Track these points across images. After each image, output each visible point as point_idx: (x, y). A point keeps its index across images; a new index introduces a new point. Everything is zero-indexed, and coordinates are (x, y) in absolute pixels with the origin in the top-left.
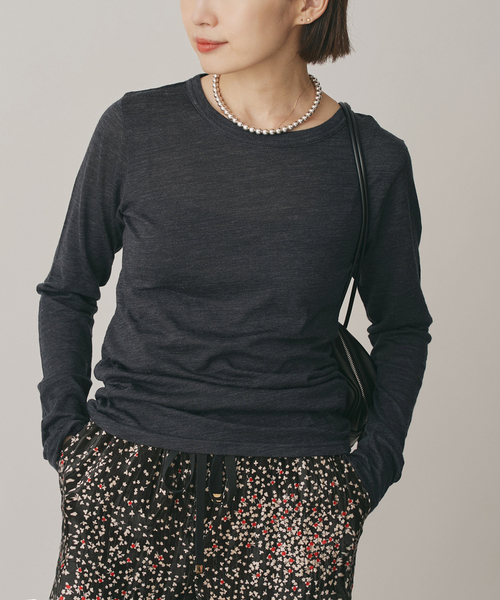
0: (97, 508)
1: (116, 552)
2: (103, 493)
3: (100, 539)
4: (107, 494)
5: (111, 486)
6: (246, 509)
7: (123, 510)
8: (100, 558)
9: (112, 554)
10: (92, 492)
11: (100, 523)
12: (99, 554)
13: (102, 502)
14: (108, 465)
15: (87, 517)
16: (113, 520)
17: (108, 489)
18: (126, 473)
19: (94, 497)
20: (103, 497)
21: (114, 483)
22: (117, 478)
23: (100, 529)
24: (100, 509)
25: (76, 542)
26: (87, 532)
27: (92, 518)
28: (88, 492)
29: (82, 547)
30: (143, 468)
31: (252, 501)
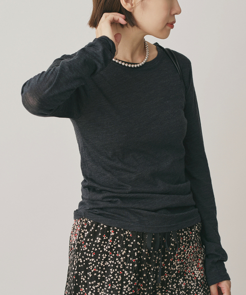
0: (117, 266)
1: (127, 289)
2: (119, 258)
3: (119, 283)
4: (122, 258)
5: (123, 254)
6: (180, 253)
7: (131, 265)
8: (119, 292)
9: (125, 290)
10: (114, 259)
11: (118, 275)
12: (118, 290)
13: (120, 263)
14: (118, 243)
15: (112, 273)
16: (126, 272)
17: (122, 256)
18: (129, 245)
19: (115, 261)
20: (120, 260)
21: (125, 252)
22: (126, 249)
23: (119, 278)
24: (119, 267)
25: (106, 286)
26: (112, 280)
27: (115, 272)
28: (112, 259)
29: (109, 288)
30: (136, 242)
31: (182, 249)
